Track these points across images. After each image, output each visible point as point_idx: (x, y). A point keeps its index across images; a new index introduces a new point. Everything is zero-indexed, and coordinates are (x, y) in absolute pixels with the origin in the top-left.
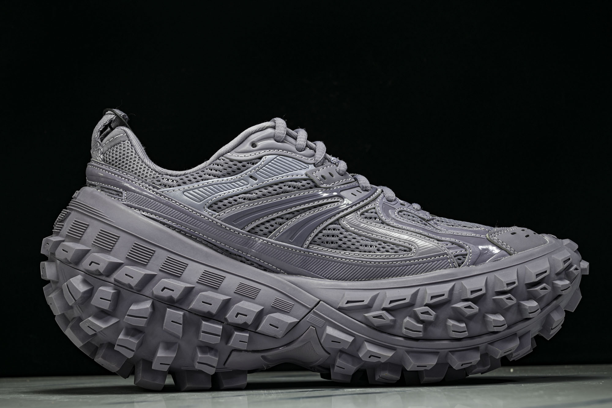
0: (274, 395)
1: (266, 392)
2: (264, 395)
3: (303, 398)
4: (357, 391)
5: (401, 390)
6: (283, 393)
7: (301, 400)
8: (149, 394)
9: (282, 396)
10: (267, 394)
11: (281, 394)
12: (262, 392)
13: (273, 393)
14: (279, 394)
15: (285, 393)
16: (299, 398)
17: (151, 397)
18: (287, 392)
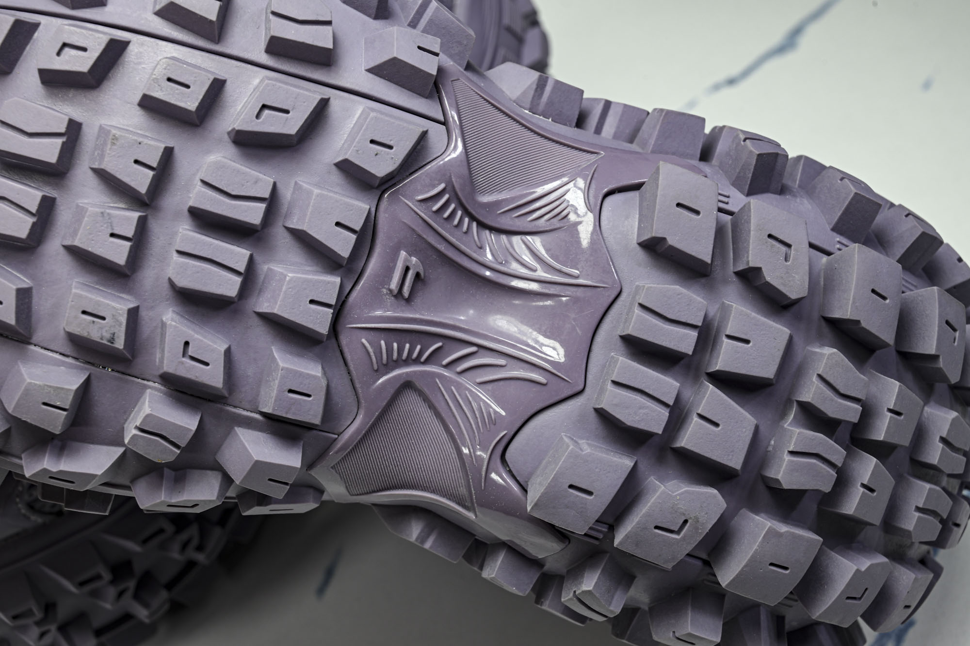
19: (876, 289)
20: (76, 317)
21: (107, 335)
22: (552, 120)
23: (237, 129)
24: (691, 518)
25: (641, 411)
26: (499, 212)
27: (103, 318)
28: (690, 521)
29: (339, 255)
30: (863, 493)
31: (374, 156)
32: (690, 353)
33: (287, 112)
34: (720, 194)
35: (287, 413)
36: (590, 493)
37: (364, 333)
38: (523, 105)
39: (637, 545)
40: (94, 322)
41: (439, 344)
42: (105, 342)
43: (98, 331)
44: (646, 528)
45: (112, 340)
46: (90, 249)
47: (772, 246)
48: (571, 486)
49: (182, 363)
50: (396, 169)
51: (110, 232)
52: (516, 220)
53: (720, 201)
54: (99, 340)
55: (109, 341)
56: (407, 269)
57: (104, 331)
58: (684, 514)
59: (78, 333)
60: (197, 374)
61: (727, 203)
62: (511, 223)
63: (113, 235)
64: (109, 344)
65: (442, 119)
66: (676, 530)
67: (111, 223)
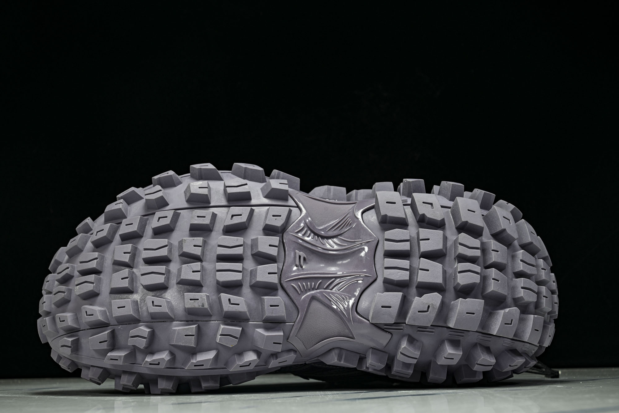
0: (330, 396)
1: (322, 393)
2: (320, 396)
3: (359, 399)
4: (410, 393)
5: (453, 392)
6: (338, 394)
7: (357, 401)
8: (209, 395)
9: (338, 397)
10: (323, 395)
11: (337, 395)
12: (318, 393)
13: (329, 395)
14: (334, 395)
15: (340, 394)
16: (356, 399)
17: (212, 398)
18: (343, 394)
19: (469, 209)
20: (188, 302)
21: (201, 304)
22: (337, 200)
23: (225, 225)
24: (430, 304)
25: (399, 274)
26: (327, 230)
27: (198, 299)
28: (430, 305)
29: (273, 255)
30: (494, 281)
31: (275, 220)
32: (409, 249)
33: (241, 215)
34: (402, 200)
35: (272, 314)
36: (390, 307)
37: (291, 282)
38: (325, 198)
39: (414, 321)
40: (195, 301)
41: (321, 281)
42: (201, 307)
43: (197, 304)
44: (415, 313)
45: (203, 305)
46: (187, 278)
47: (425, 205)
48: (382, 307)
49: (230, 306)
50: (284, 222)
51: (192, 271)
52: (334, 232)
53: (403, 202)
54: (198, 307)
55: (202, 306)
56: (300, 257)
57: (199, 303)
58: (427, 304)
59: (191, 307)
60: (236, 309)
61: (407, 202)
62: (332, 233)
63: (193, 272)
64: (202, 307)
65: (296, 205)
66: (426, 310)
67: (191, 268)
